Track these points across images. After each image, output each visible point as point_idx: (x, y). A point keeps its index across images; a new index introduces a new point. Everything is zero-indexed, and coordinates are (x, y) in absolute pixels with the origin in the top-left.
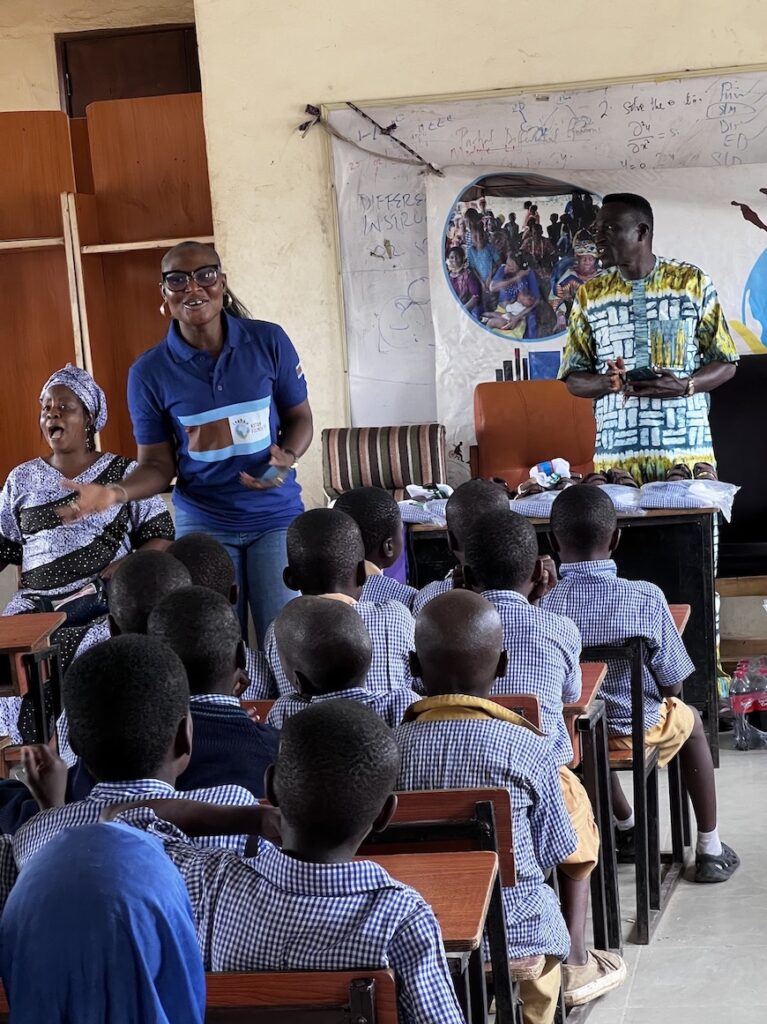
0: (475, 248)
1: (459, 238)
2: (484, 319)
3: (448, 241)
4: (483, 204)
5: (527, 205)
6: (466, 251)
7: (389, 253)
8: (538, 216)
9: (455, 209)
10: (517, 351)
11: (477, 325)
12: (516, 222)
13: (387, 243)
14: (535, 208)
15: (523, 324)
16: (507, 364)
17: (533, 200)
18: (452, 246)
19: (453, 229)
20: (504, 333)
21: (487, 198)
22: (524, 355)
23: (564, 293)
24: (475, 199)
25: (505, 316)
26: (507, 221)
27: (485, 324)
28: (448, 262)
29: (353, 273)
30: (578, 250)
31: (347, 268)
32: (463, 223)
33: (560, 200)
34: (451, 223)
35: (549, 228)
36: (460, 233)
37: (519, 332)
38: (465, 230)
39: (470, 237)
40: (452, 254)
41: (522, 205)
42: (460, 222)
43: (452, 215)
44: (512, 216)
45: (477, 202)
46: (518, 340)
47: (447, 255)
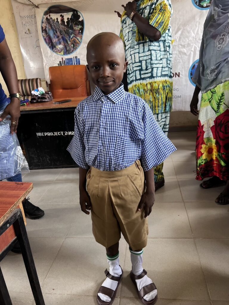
0: (49, 29)
1: (45, 26)
2: (54, 50)
3: (42, 28)
4: (50, 16)
5: (61, 15)
6: (47, 30)
7: (30, 32)
8: (64, 19)
9: (43, 18)
10: (62, 58)
11: (52, 52)
12: (58, 20)
13: (29, 30)
14: (63, 16)
15: (63, 51)
16: (60, 62)
17: (63, 14)
18: (44, 29)
19: (43, 24)
20: (59, 53)
21: (51, 14)
22: (64, 59)
23: (72, 41)
24: (47, 14)
25: (59, 49)
26: (56, 20)
27: (54, 51)
28: (43, 34)
29: (21, 38)
30: (74, 28)
31: (20, 37)
32: (46, 22)
33: (70, 14)
34: (43, 22)
35: (67, 22)
36: (45, 25)
37: (62, 53)
38: (46, 24)
39: (48, 26)
40: (44, 31)
41: (60, 16)
42: (45, 22)
43: (43, 20)
44: (57, 19)
45: (48, 15)
46: (62, 55)
47: (43, 32)
